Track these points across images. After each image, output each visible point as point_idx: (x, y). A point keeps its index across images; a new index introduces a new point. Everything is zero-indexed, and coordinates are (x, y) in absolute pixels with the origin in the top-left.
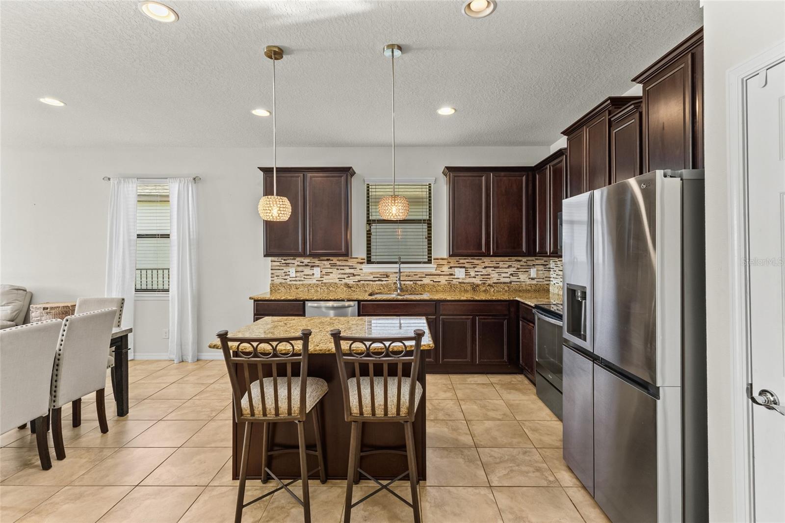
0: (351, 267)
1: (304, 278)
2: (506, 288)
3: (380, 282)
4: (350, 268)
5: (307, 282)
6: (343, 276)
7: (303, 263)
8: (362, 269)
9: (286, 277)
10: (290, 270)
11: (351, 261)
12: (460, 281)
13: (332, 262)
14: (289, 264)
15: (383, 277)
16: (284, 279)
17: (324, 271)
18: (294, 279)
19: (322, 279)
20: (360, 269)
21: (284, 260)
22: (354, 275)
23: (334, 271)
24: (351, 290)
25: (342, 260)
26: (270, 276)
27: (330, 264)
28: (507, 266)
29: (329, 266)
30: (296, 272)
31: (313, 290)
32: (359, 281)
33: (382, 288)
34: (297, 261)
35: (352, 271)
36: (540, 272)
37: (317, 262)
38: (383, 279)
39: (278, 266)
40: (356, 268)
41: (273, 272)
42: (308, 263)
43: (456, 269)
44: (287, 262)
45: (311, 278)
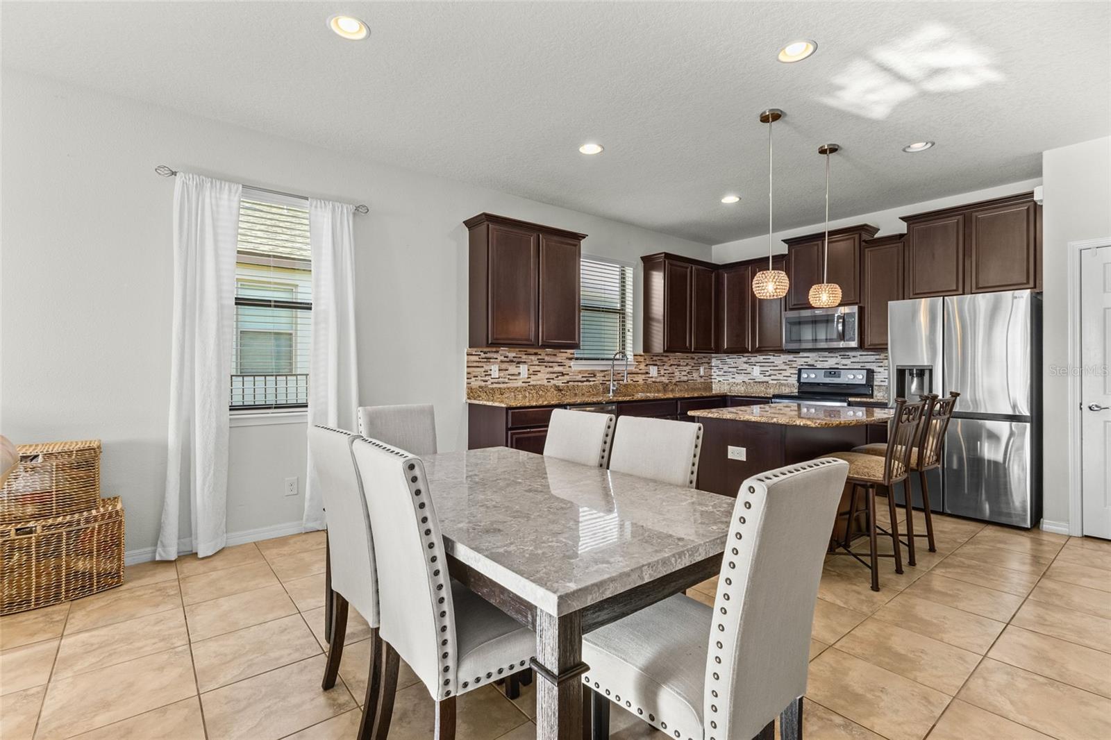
0: (561, 364)
1: (509, 379)
2: (686, 387)
3: (587, 383)
4: (559, 365)
5: (512, 385)
6: (551, 376)
7: (507, 357)
8: (571, 367)
9: (487, 378)
10: (492, 367)
12: (654, 380)
13: (540, 357)
14: (491, 358)
15: (591, 377)
16: (484, 381)
17: (533, 369)
18: (496, 380)
19: (529, 380)
20: (569, 367)
21: (485, 353)
22: (563, 375)
23: (542, 369)
25: (550, 355)
26: (466, 376)
27: (538, 359)
28: (685, 364)
29: (537, 363)
30: (499, 370)
31: (520, 396)
32: (568, 382)
33: (591, 389)
34: (500, 355)
35: (560, 369)
36: (706, 371)
37: (524, 357)
38: (591, 379)
39: (477, 362)
40: (565, 365)
41: (471, 370)
42: (514, 357)
43: (651, 367)
44: (488, 355)
45: (516, 379)
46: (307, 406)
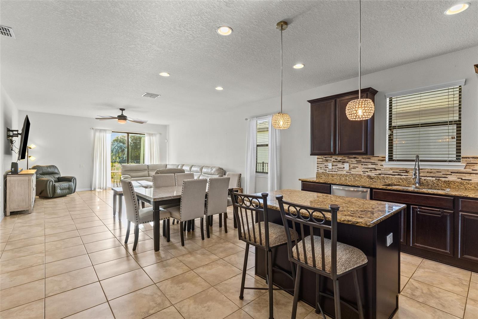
0: (373, 164)
1: (338, 170)
3: (400, 177)
4: (372, 164)
5: (339, 173)
6: (366, 170)
7: (337, 159)
8: (382, 165)
9: (326, 169)
10: (329, 164)
11: (373, 159)
13: (358, 159)
14: (328, 160)
15: (402, 172)
16: (325, 170)
17: (352, 166)
18: (331, 170)
19: (350, 171)
20: (381, 165)
21: (325, 158)
22: (375, 170)
23: (360, 166)
24: (373, 181)
25: (365, 158)
26: (316, 167)
27: (356, 161)
29: (356, 162)
30: (332, 165)
31: (343, 179)
32: (380, 174)
33: (401, 181)
34: (333, 158)
35: (374, 166)
37: (347, 160)
38: (402, 174)
39: (321, 161)
40: (377, 164)
41: (318, 165)
42: (340, 160)
44: (327, 159)
45: (342, 170)
46: (268, 173)
